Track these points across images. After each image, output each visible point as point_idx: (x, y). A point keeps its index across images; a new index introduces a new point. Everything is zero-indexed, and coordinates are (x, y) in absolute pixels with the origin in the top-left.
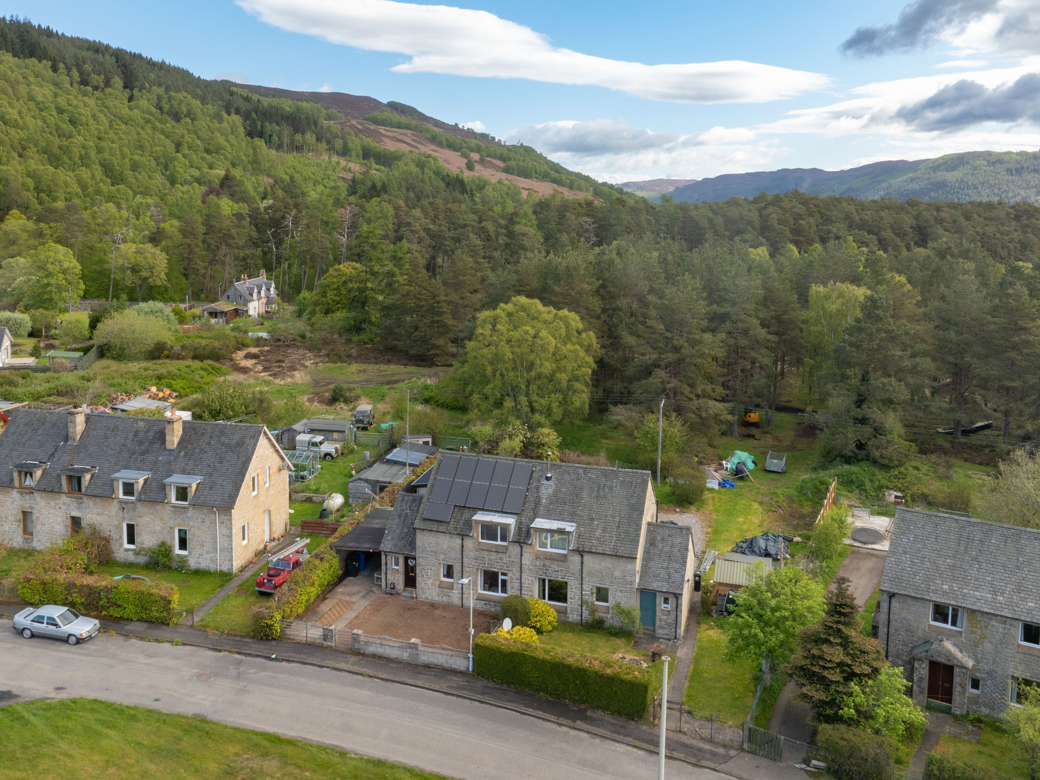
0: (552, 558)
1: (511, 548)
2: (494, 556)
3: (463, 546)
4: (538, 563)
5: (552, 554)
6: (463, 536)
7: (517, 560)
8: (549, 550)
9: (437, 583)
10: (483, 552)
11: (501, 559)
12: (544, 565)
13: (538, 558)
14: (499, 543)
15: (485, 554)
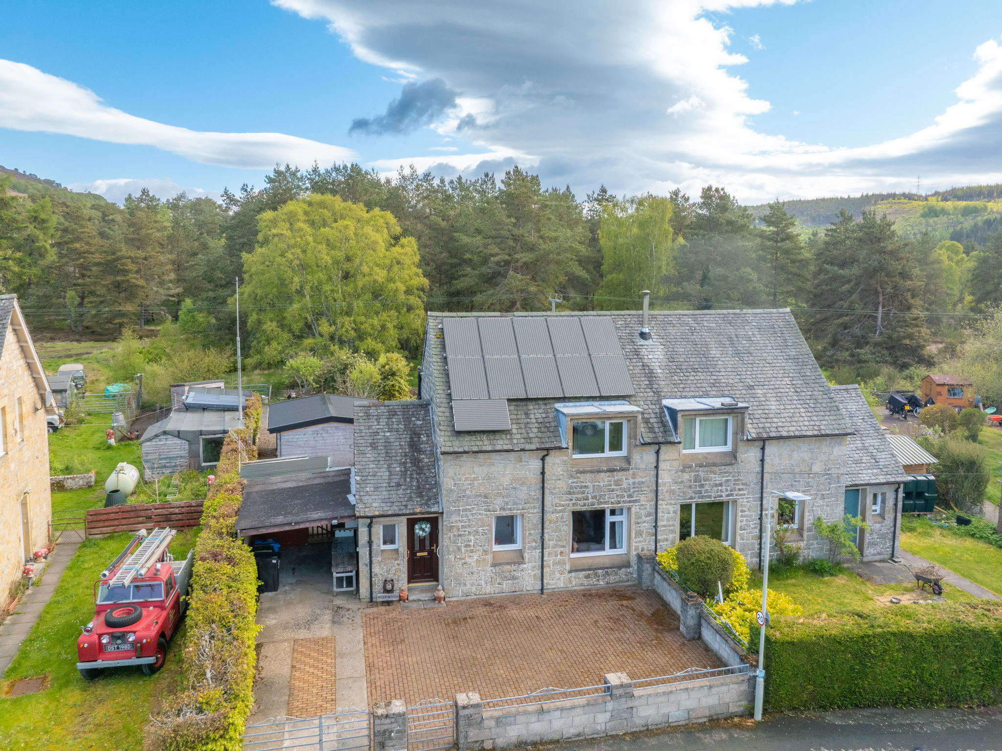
0: (708, 463)
1: (636, 458)
2: (604, 479)
3: (543, 473)
4: (686, 476)
5: (706, 456)
6: (545, 452)
7: (649, 478)
8: (699, 450)
9: (489, 557)
10: (582, 477)
11: (618, 483)
12: (697, 479)
13: (686, 468)
14: (608, 453)
15: (587, 479)
